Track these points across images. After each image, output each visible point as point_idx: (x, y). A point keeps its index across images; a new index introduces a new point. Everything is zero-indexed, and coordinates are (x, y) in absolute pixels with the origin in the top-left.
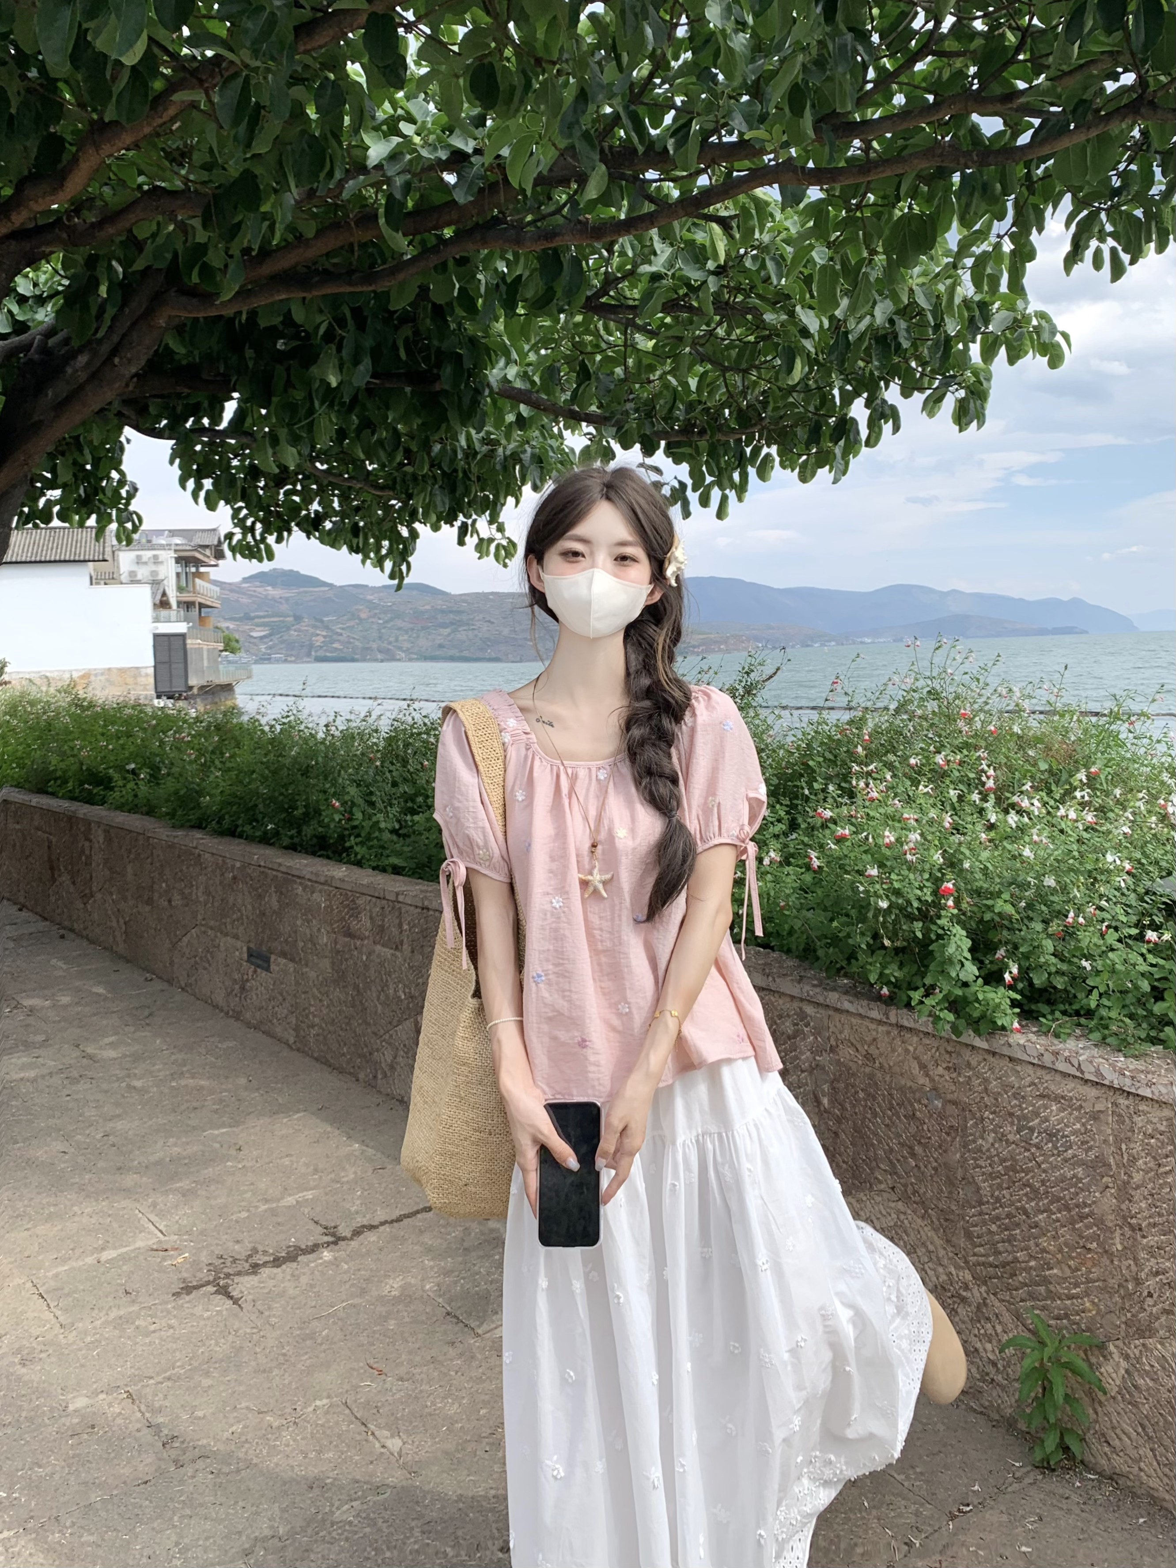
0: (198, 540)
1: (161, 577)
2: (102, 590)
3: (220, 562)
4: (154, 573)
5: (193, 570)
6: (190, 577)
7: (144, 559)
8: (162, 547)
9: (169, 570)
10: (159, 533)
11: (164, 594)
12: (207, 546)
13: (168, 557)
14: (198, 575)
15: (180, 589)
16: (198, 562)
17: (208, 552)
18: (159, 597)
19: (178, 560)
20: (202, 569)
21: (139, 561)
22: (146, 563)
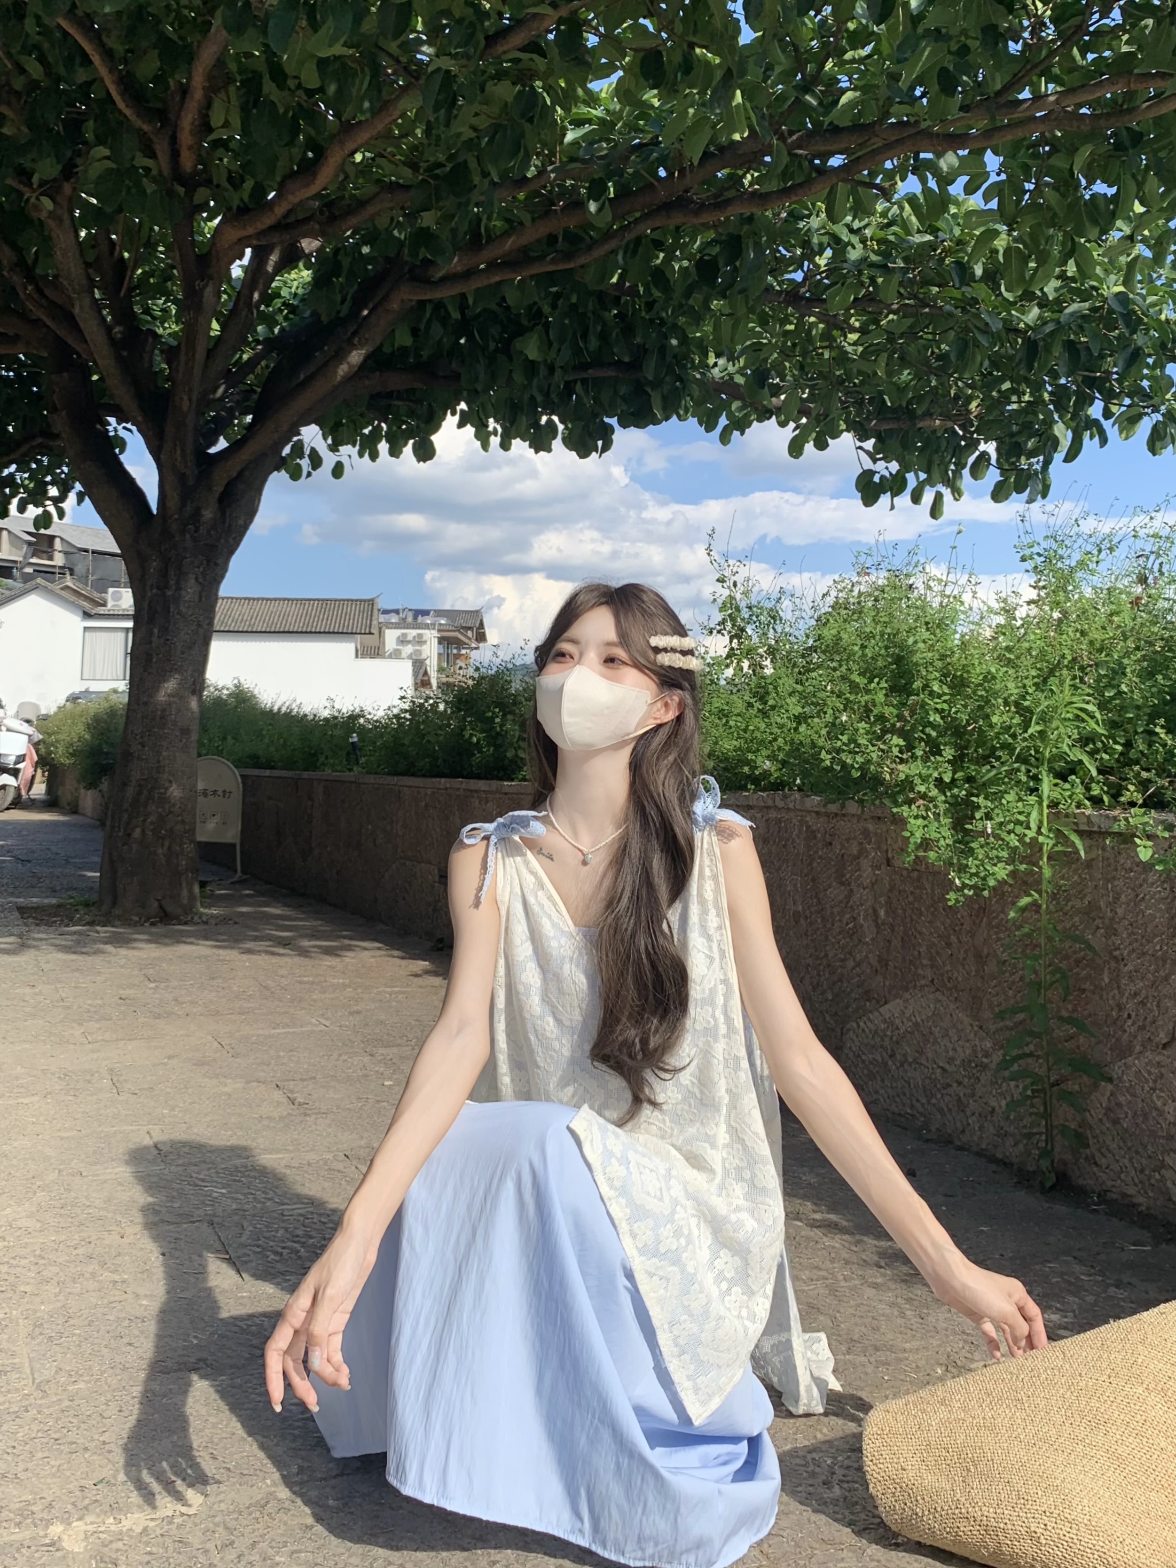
0: (461, 622)
1: (424, 656)
2: (368, 663)
3: (481, 645)
4: (418, 652)
5: (455, 651)
6: (451, 658)
7: (410, 638)
8: (427, 627)
9: (431, 651)
10: (425, 613)
11: (426, 673)
12: (470, 628)
13: (431, 636)
14: (458, 656)
15: (440, 670)
16: (459, 644)
17: (470, 633)
18: (420, 677)
19: (441, 640)
20: (463, 652)
21: (402, 641)
22: (409, 642)
